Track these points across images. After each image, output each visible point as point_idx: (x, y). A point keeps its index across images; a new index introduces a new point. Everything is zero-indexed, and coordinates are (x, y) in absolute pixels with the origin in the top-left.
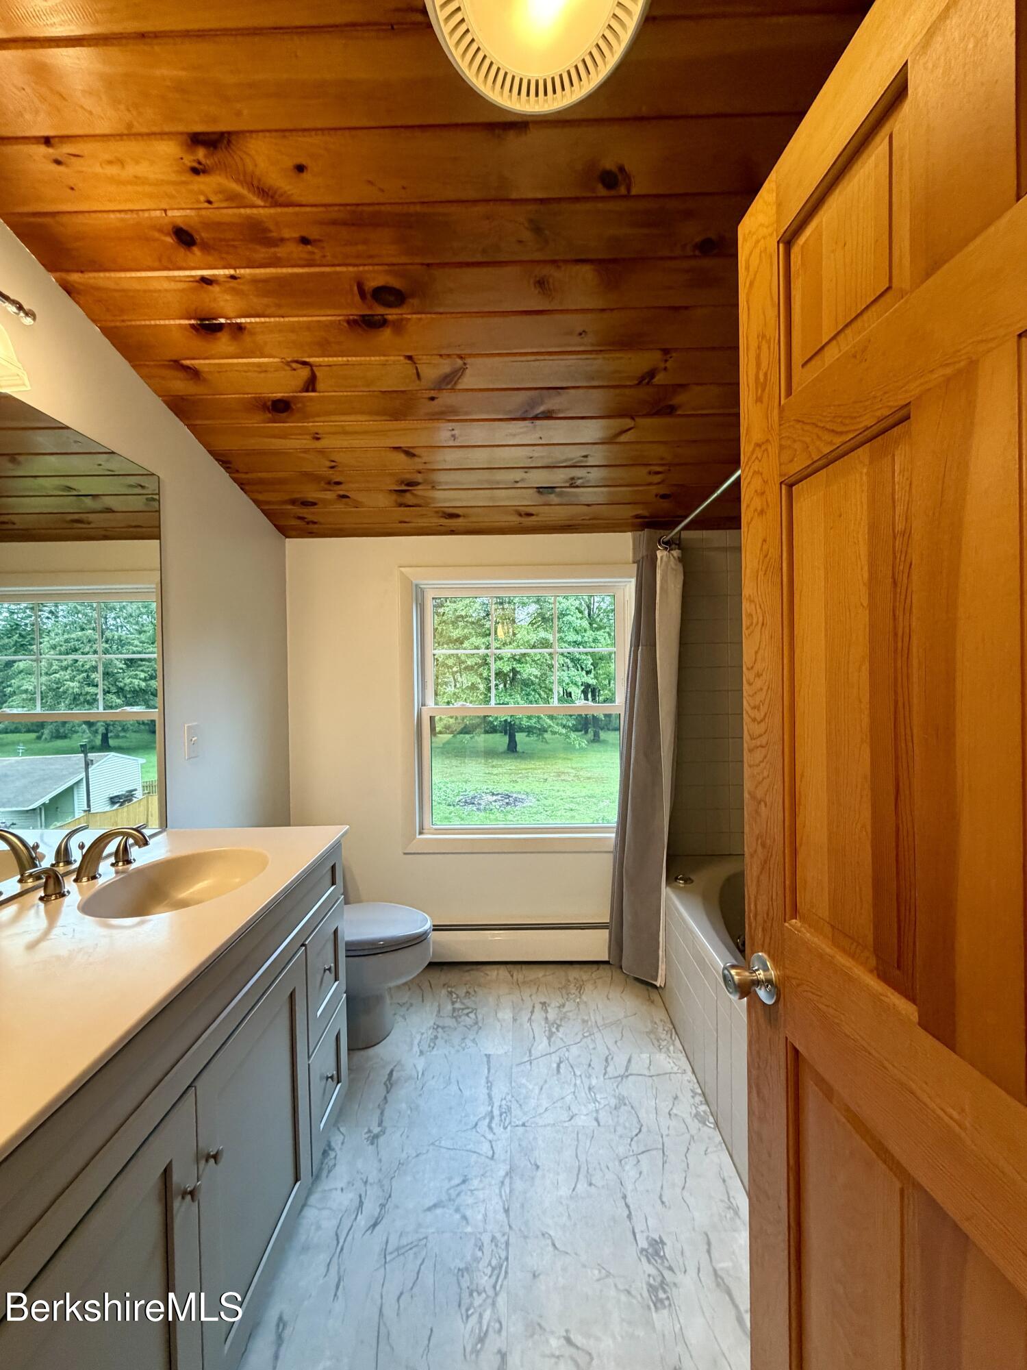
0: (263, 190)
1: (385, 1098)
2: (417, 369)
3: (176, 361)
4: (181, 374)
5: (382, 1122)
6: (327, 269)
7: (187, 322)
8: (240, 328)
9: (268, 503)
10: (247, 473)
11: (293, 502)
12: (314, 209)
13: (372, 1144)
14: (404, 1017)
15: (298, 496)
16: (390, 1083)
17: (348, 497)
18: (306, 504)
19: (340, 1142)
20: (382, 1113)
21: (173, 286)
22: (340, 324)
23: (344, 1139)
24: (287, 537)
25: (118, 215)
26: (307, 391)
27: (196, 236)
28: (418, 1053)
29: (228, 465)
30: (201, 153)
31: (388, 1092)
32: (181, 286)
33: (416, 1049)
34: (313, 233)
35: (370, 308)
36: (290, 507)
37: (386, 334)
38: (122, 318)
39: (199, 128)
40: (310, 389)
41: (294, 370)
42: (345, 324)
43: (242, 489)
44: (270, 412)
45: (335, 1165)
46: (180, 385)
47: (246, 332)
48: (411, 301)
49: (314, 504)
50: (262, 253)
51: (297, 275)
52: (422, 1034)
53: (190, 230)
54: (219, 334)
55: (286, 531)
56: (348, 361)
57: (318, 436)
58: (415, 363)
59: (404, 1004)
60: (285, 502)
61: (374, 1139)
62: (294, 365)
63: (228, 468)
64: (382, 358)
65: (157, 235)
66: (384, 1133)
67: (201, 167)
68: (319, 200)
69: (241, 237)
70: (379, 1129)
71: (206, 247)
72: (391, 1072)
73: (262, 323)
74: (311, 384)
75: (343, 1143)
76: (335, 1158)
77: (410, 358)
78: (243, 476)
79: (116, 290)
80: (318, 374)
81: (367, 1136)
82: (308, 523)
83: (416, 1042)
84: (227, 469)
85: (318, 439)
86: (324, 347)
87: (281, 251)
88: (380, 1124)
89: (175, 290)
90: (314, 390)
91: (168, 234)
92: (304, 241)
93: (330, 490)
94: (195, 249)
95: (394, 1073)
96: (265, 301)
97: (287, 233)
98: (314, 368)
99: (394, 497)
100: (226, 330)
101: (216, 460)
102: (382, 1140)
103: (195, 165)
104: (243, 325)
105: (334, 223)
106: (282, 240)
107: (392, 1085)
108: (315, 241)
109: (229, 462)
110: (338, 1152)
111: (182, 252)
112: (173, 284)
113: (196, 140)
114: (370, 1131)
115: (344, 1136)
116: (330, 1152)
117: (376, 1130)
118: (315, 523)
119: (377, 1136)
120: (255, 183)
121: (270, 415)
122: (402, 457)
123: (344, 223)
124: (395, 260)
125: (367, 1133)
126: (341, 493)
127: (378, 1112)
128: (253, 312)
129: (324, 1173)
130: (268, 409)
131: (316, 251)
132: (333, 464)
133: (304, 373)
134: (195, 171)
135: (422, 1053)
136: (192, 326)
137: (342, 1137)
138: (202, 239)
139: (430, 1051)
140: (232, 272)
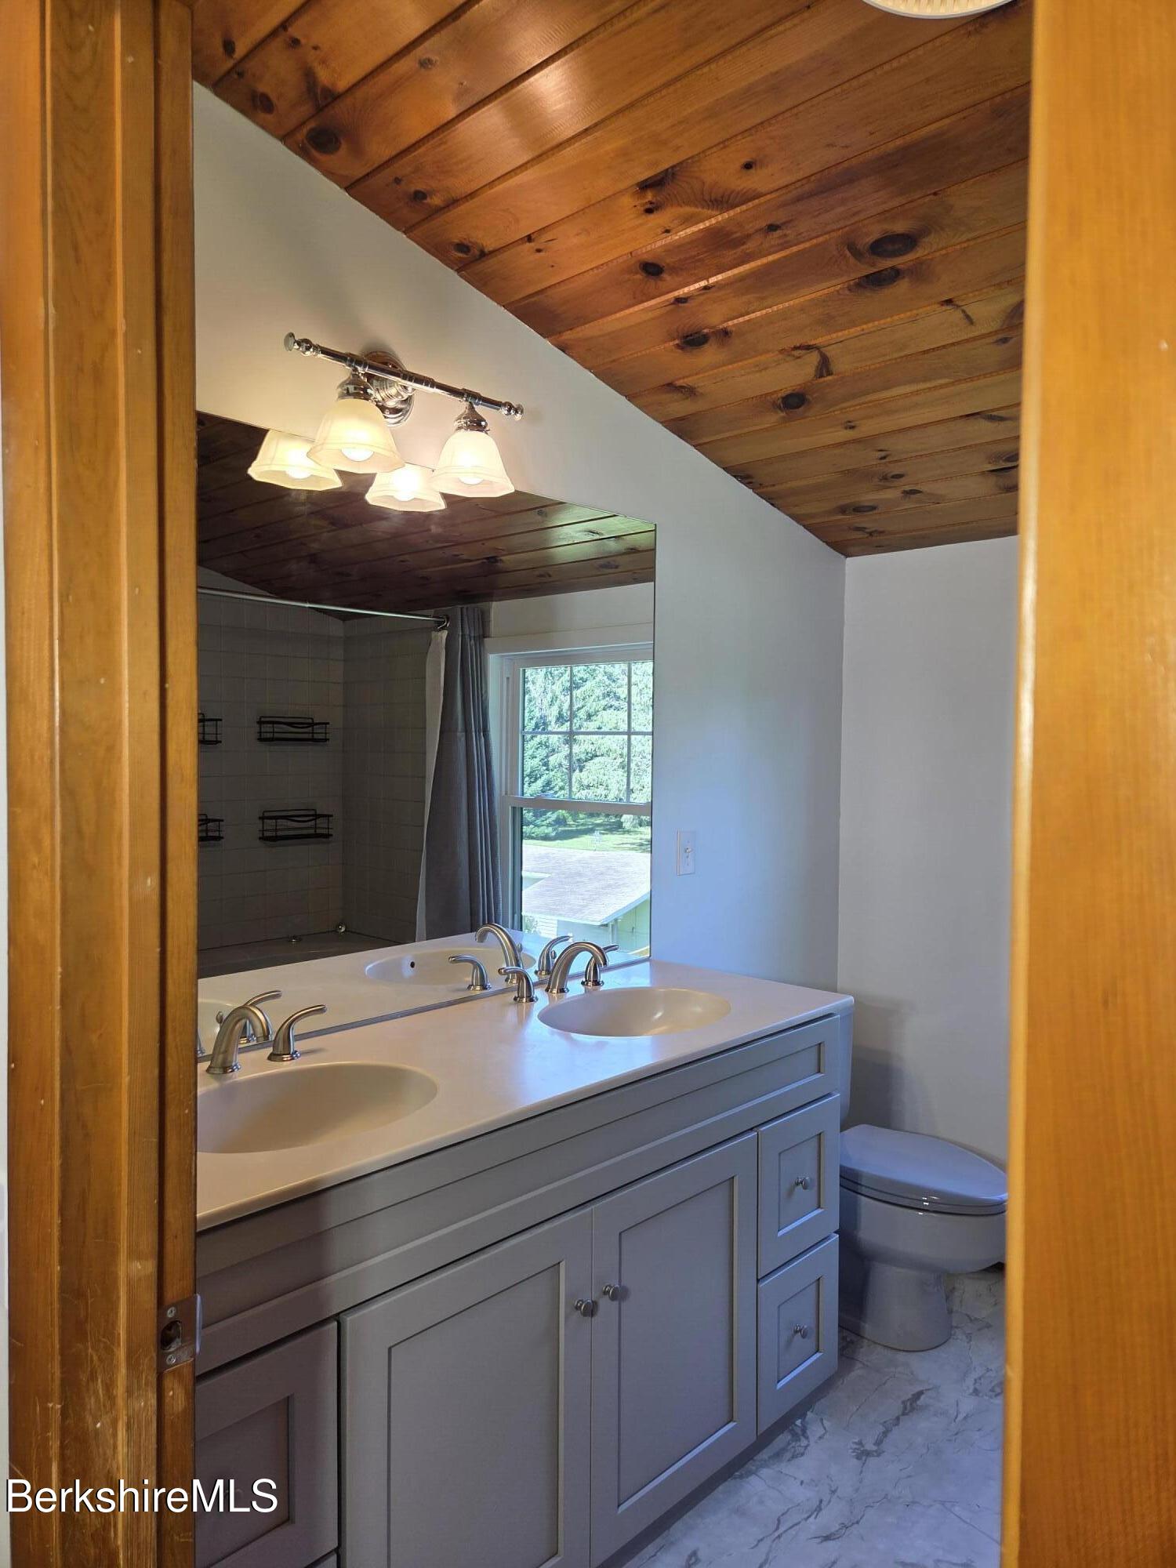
0: (716, 200)
1: (898, 1419)
2: (964, 311)
3: (669, 385)
4: (676, 396)
5: (881, 1442)
6: (807, 245)
7: (671, 343)
8: (726, 333)
9: (813, 516)
10: (774, 485)
11: (843, 510)
12: (774, 195)
13: (858, 1458)
14: (969, 1337)
15: (847, 501)
16: (911, 1405)
17: (919, 492)
18: (858, 509)
19: (818, 1435)
20: (885, 1434)
21: (650, 315)
22: (839, 294)
23: (824, 1435)
24: (847, 556)
25: (591, 273)
26: (821, 376)
27: (662, 264)
28: (971, 1391)
29: (750, 480)
30: (649, 196)
31: (904, 1414)
32: (657, 313)
33: (970, 1382)
34: (779, 217)
35: (873, 265)
36: (840, 517)
37: (903, 286)
38: (611, 359)
39: (645, 175)
40: (825, 374)
41: (799, 358)
42: (847, 292)
43: (772, 505)
44: (782, 411)
45: (802, 1454)
46: (680, 407)
47: (733, 334)
48: (926, 240)
49: (873, 508)
50: (730, 255)
51: (774, 262)
52: (988, 1370)
53: (655, 261)
54: (706, 346)
55: (844, 548)
56: (863, 330)
57: (852, 424)
58: (958, 306)
59: (976, 1319)
60: (830, 513)
61: (863, 1454)
62: (797, 353)
63: (751, 483)
64: (909, 314)
65: (627, 277)
66: (879, 1455)
67: (654, 206)
68: (776, 185)
69: (705, 250)
70: (875, 1448)
71: (675, 270)
72: (921, 1393)
73: (748, 321)
74: (824, 367)
75: (820, 1438)
76: (806, 1447)
77: (949, 302)
78: (770, 489)
79: (600, 336)
80: (828, 354)
81: (855, 1446)
82: (871, 534)
83: (975, 1375)
84: (749, 484)
85: (852, 427)
86: (827, 322)
87: (750, 246)
88: (878, 1443)
89: (653, 319)
90: (830, 373)
91: (637, 273)
92: (772, 228)
93: (890, 487)
94: (665, 276)
95: (922, 1397)
96: (745, 298)
97: (750, 228)
98: (823, 349)
99: (992, 480)
100: (712, 340)
101: (735, 476)
102: (872, 1461)
103: (648, 206)
104: (729, 329)
105: (799, 199)
106: (749, 236)
107: (913, 1409)
108: (784, 223)
109: (748, 477)
110: (812, 1443)
111: (652, 282)
112: (650, 314)
113: (644, 186)
114: (860, 1443)
115: (826, 1431)
116: (802, 1438)
117: (870, 1446)
118: (881, 533)
119: (868, 1454)
120: (707, 197)
121: (783, 414)
122: (984, 425)
123: (811, 195)
124: (886, 207)
125: (855, 1443)
126: (907, 488)
127: (881, 1429)
128: (735, 314)
129: (788, 1455)
130: (780, 408)
131: (788, 232)
132: (883, 454)
133: (814, 358)
134: (649, 211)
135: (976, 1392)
136: (678, 346)
137: (823, 1432)
138: (668, 264)
139: (991, 1397)
140: (703, 283)
